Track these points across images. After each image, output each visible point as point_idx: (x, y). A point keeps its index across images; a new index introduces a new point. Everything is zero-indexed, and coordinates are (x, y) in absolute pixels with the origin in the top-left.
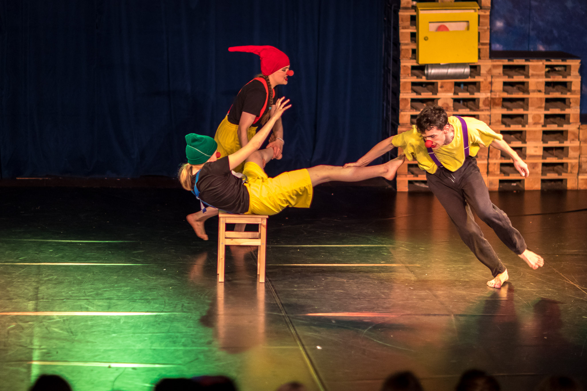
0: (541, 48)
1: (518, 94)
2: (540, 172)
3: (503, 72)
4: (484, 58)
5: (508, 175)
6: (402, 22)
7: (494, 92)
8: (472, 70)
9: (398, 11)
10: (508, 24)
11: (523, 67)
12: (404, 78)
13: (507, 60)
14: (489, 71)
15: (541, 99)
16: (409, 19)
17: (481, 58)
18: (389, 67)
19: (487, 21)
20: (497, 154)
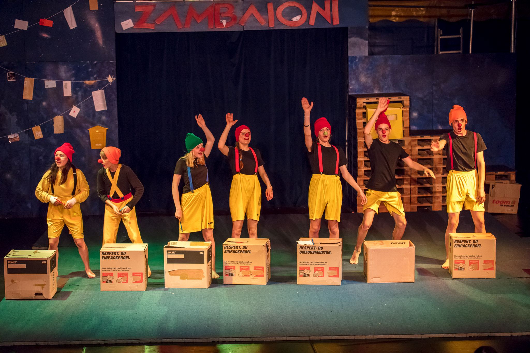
0: (440, 128)
1: (426, 156)
2: (441, 201)
3: (418, 142)
4: (406, 136)
5: (422, 204)
6: (358, 116)
7: (413, 155)
8: (400, 142)
9: (355, 110)
10: (420, 114)
11: (430, 140)
12: (360, 149)
13: (420, 137)
14: (410, 144)
15: (440, 159)
16: (362, 114)
17: (405, 136)
18: (351, 142)
19: (408, 114)
20: (415, 192)
